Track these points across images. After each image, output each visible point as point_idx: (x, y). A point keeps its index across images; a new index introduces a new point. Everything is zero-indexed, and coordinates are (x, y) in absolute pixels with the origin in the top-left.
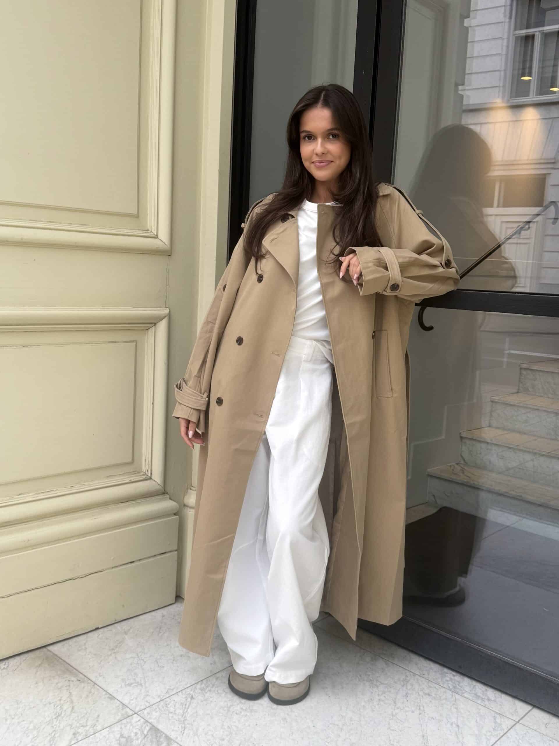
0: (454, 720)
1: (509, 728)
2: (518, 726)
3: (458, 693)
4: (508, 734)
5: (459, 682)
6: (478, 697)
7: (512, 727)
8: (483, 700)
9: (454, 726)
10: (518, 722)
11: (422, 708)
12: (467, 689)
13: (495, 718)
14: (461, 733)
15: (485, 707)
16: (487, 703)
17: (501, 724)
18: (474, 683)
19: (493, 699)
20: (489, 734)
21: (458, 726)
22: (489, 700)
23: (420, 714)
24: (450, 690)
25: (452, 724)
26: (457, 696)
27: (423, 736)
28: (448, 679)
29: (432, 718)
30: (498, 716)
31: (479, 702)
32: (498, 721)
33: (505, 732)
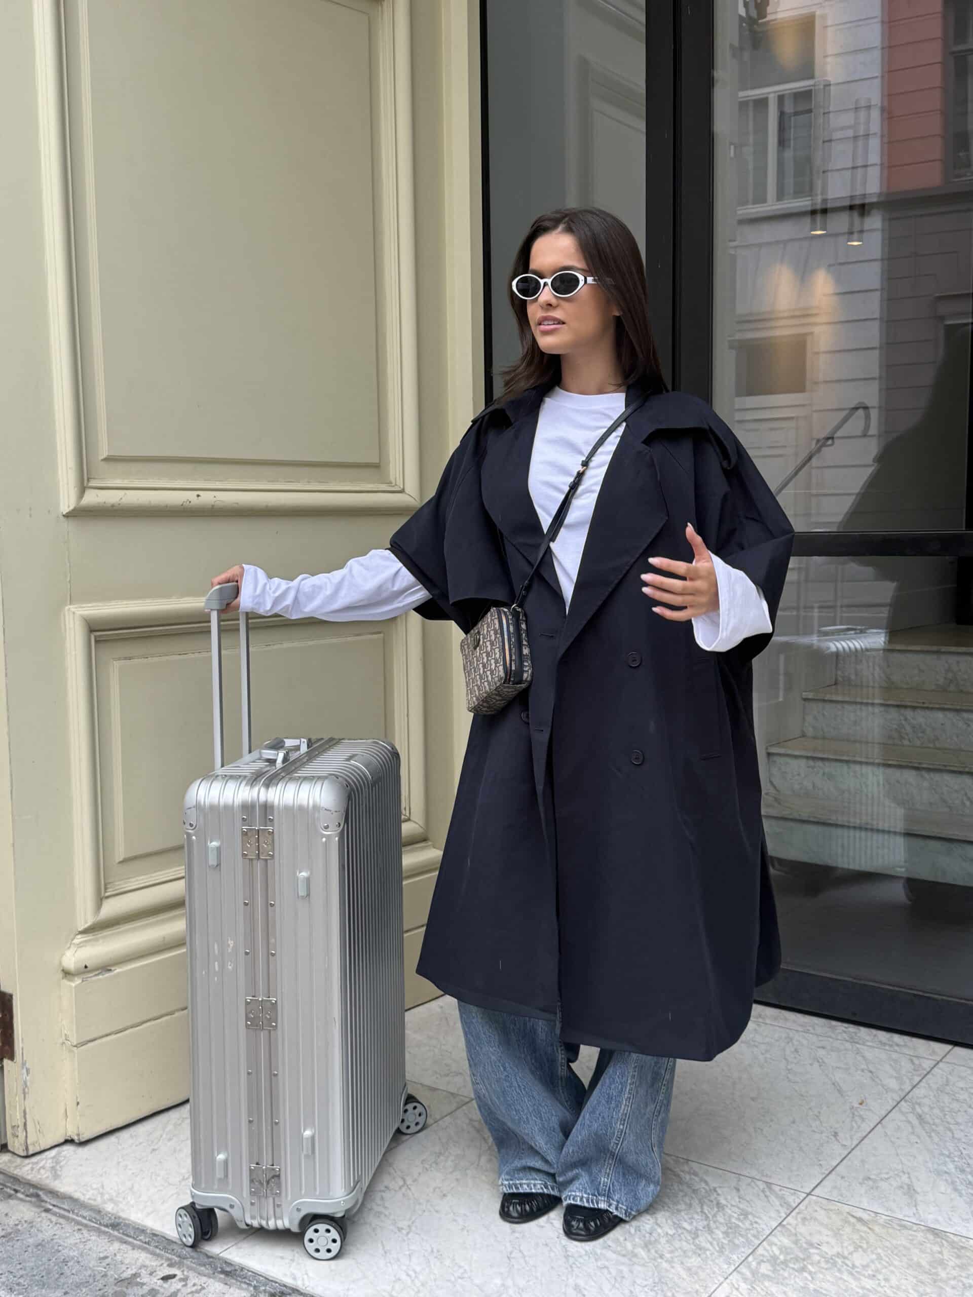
0: (864, 1066)
1: (932, 1066)
2: (941, 1065)
3: (857, 1043)
4: (933, 1072)
5: (856, 1033)
6: (885, 1044)
7: (935, 1066)
8: (891, 1046)
9: (866, 1071)
10: (941, 1060)
11: (820, 1061)
12: (867, 1038)
13: (912, 1061)
14: (877, 1077)
15: (896, 1052)
16: (896, 1048)
17: (920, 1065)
18: (874, 1032)
19: (902, 1043)
20: (910, 1074)
21: (871, 1072)
22: (898, 1045)
23: (820, 1066)
24: (847, 1041)
25: (863, 1071)
26: (858, 1046)
27: (834, 1084)
28: (840, 1031)
29: (837, 1067)
30: (914, 1059)
31: (887, 1048)
32: (916, 1061)
33: (928, 1070)
